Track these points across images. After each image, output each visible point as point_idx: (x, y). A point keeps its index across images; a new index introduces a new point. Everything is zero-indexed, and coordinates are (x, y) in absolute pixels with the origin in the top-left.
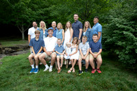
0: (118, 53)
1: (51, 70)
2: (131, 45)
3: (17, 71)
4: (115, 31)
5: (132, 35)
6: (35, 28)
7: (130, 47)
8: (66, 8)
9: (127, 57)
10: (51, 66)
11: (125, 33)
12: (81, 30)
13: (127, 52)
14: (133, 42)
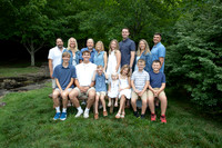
0: (190, 89)
1: (86, 115)
2: (209, 78)
3: (32, 117)
4: (186, 56)
5: (211, 63)
6: (60, 48)
7: (210, 81)
8: (105, 16)
9: (205, 96)
10: (87, 110)
11: (201, 59)
12: (133, 53)
13: (204, 88)
14: (214, 73)
